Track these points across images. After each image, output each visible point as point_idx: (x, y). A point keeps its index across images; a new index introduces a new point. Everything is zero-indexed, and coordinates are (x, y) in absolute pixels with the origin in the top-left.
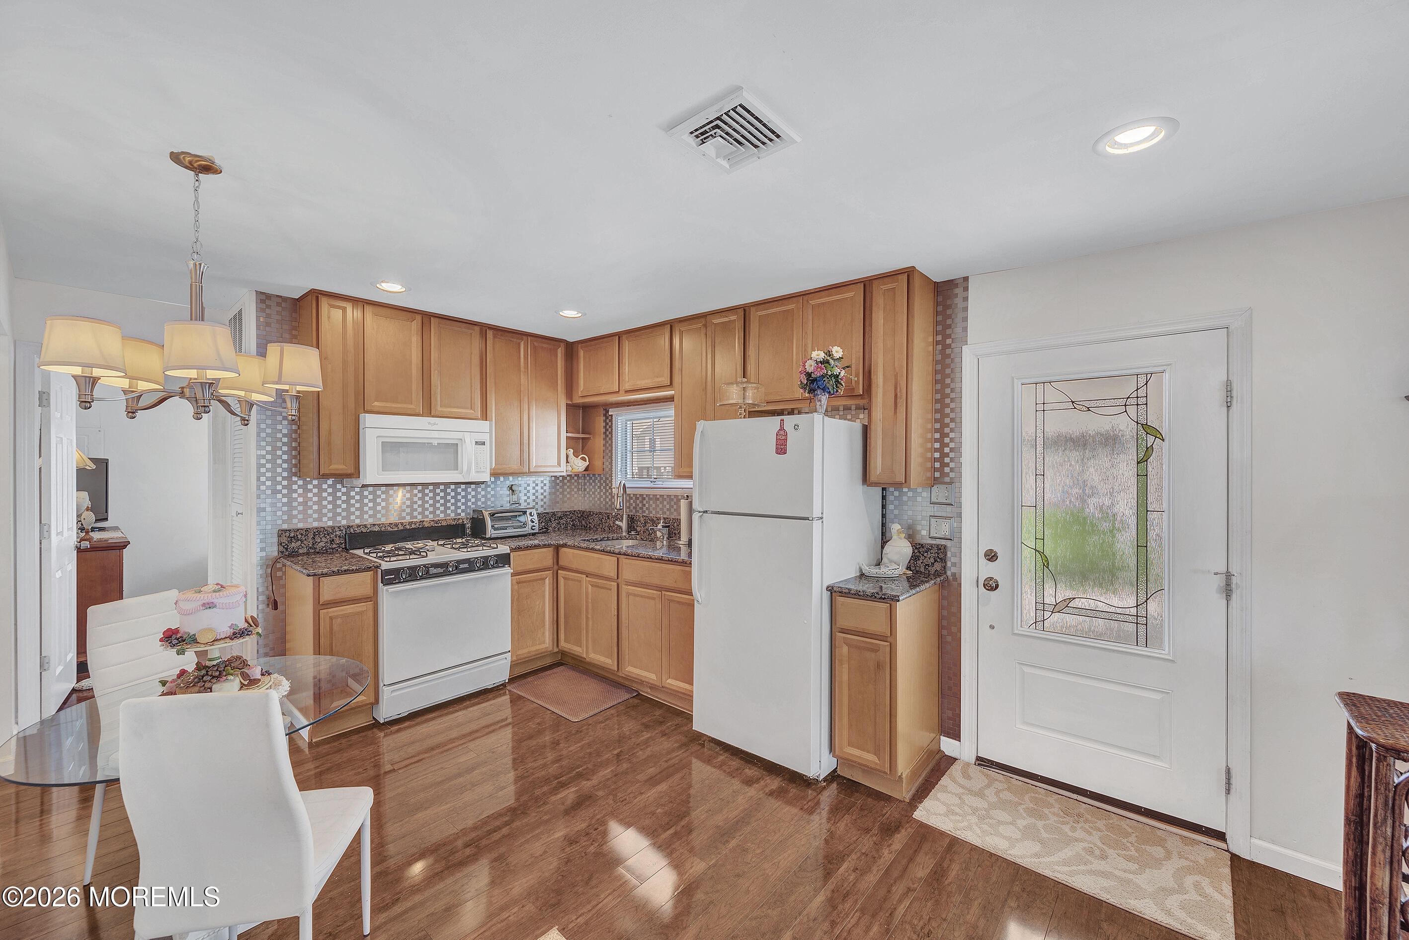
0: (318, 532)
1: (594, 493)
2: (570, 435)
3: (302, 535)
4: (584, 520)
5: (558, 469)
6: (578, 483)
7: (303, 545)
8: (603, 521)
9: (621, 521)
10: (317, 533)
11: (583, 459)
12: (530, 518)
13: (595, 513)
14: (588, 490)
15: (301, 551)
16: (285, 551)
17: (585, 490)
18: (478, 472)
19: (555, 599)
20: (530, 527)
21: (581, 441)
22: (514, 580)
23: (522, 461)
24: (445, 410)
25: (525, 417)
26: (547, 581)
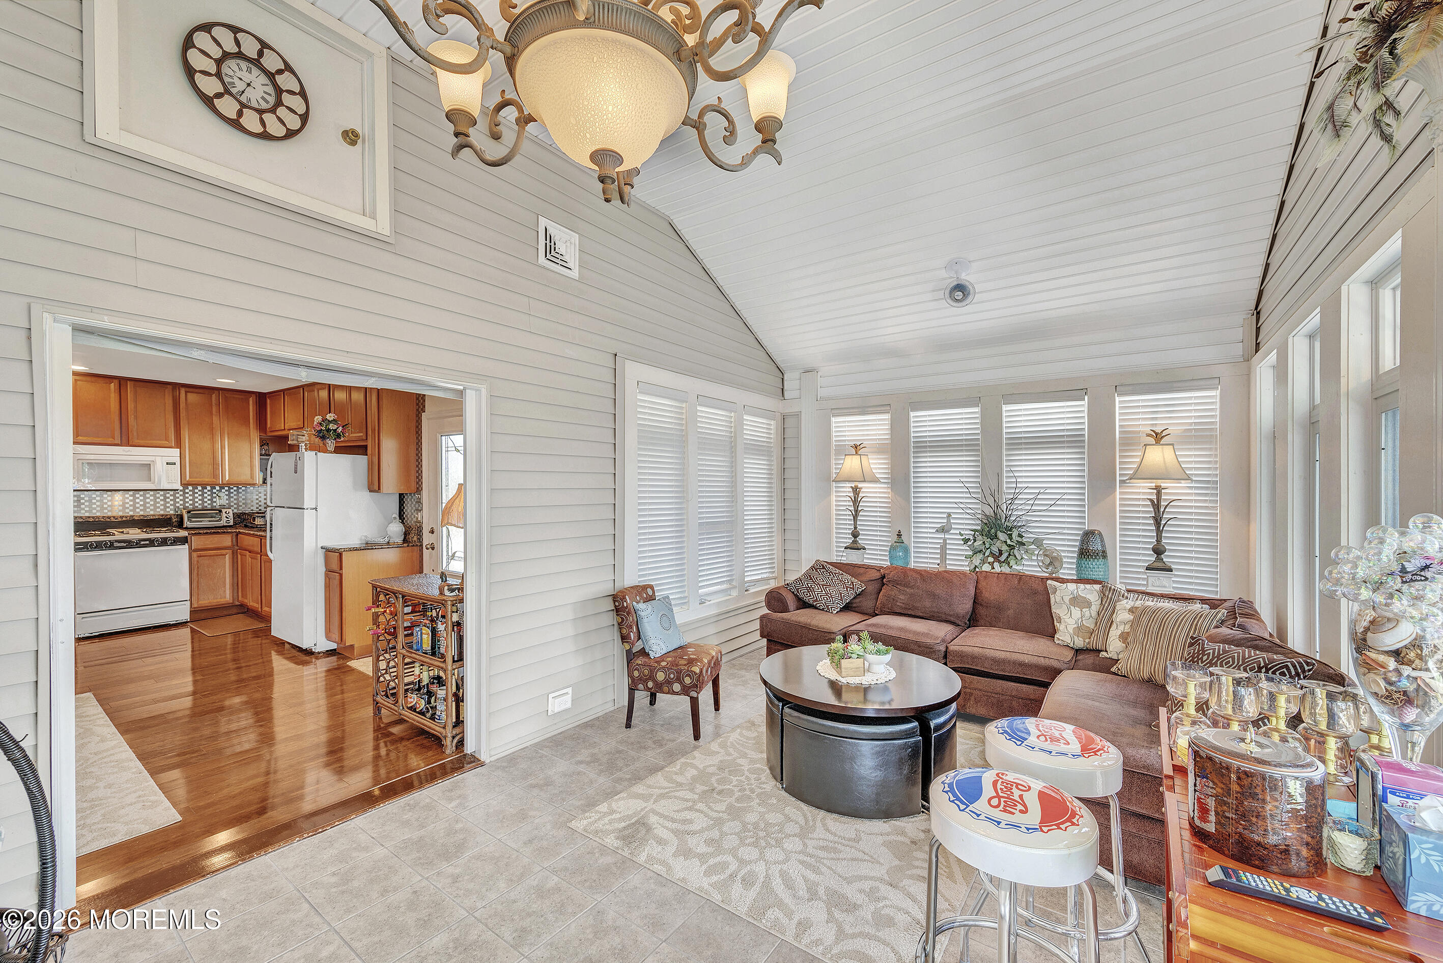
5: (252, 482)
12: (225, 515)
18: (170, 483)
19: (236, 569)
20: (224, 521)
22: (195, 555)
23: (215, 476)
24: (141, 442)
25: (218, 446)
26: (227, 557)
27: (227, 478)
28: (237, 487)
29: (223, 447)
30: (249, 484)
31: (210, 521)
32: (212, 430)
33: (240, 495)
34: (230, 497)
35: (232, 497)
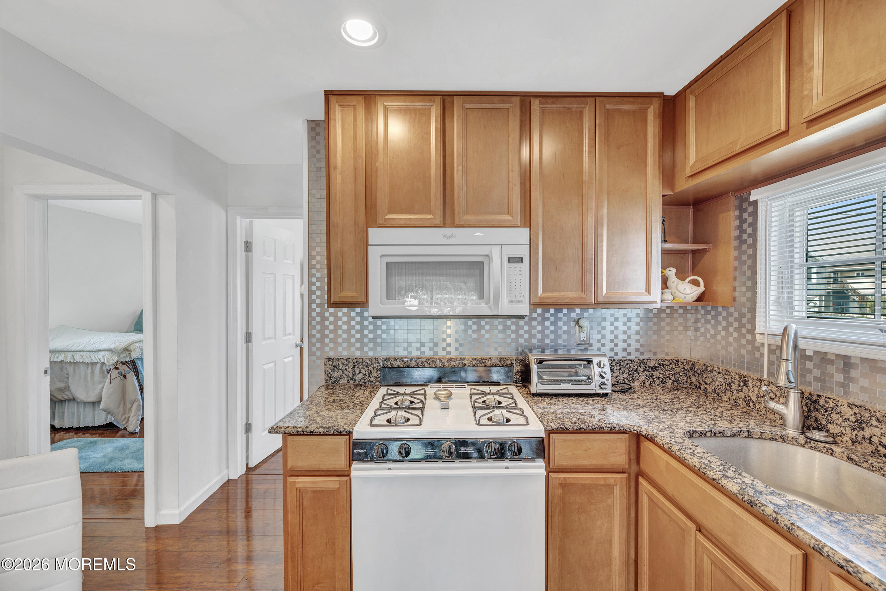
0: (357, 362)
1: (714, 336)
2: (669, 246)
3: (343, 364)
4: (694, 375)
5: (647, 298)
6: (686, 319)
7: (344, 375)
8: (734, 386)
9: (786, 404)
10: (356, 364)
11: (695, 283)
12: (597, 370)
13: (716, 369)
14: (702, 330)
15: (342, 381)
16: (329, 379)
17: (697, 330)
18: (512, 302)
19: (633, 522)
20: (597, 384)
21: (690, 256)
22: (555, 479)
24: (472, 219)
25: (590, 221)
26: (617, 490)
27: (605, 291)
31: (572, 383)
32: (581, 187)
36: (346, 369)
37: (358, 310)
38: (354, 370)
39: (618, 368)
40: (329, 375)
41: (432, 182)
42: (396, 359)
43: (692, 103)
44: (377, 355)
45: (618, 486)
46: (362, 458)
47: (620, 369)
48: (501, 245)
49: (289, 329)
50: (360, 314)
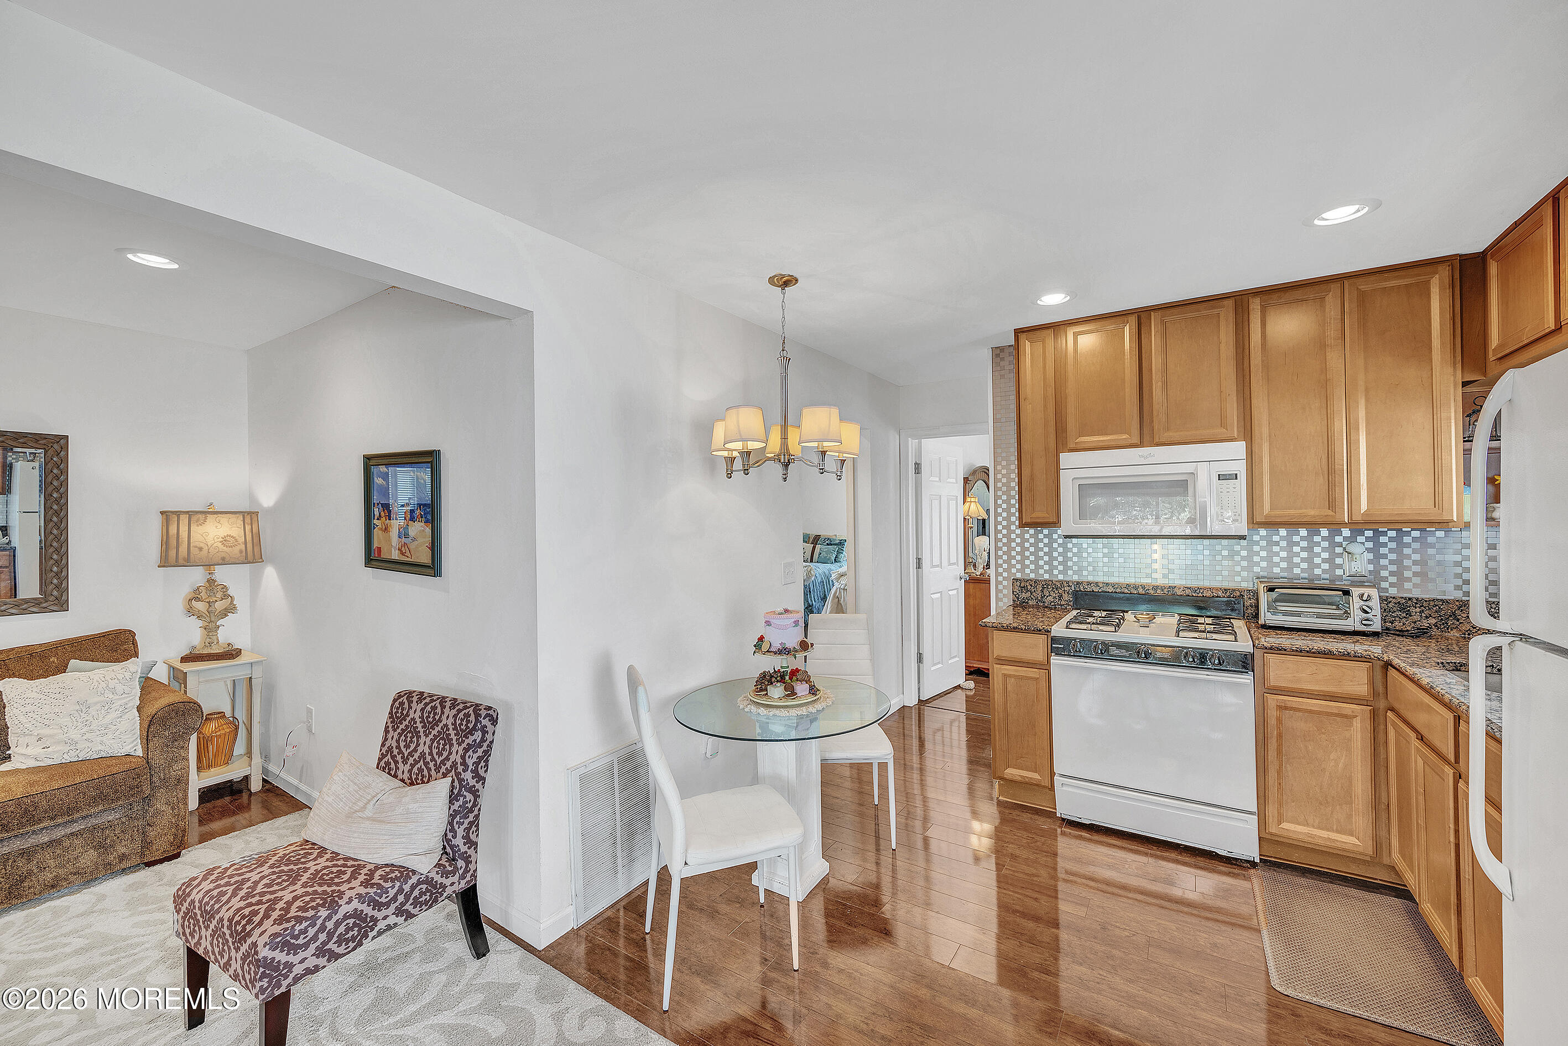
0: (1047, 584)
3: (1031, 585)
7: (1032, 596)
10: (1045, 586)
12: (1361, 604)
15: (1031, 603)
19: (1382, 763)
20: (1357, 619)
22: (1272, 700)
23: (1332, 504)
24: (1175, 435)
25: (1340, 425)
26: (1357, 723)
27: (1364, 507)
28: (1399, 530)
29: (1351, 427)
30: (1431, 523)
31: (1319, 616)
32: (1324, 387)
33: (1407, 551)
34: (1378, 556)
35: (1385, 556)
36: (1035, 591)
37: (1046, 531)
38: (1043, 592)
39: (1418, 610)
40: (1017, 596)
41: (1127, 401)
42: (1089, 583)
43: (1493, 268)
44: (1068, 579)
45: (1359, 718)
46: (1058, 653)
47: (1421, 612)
48: (1209, 461)
49: (953, 560)
50: (1048, 536)
